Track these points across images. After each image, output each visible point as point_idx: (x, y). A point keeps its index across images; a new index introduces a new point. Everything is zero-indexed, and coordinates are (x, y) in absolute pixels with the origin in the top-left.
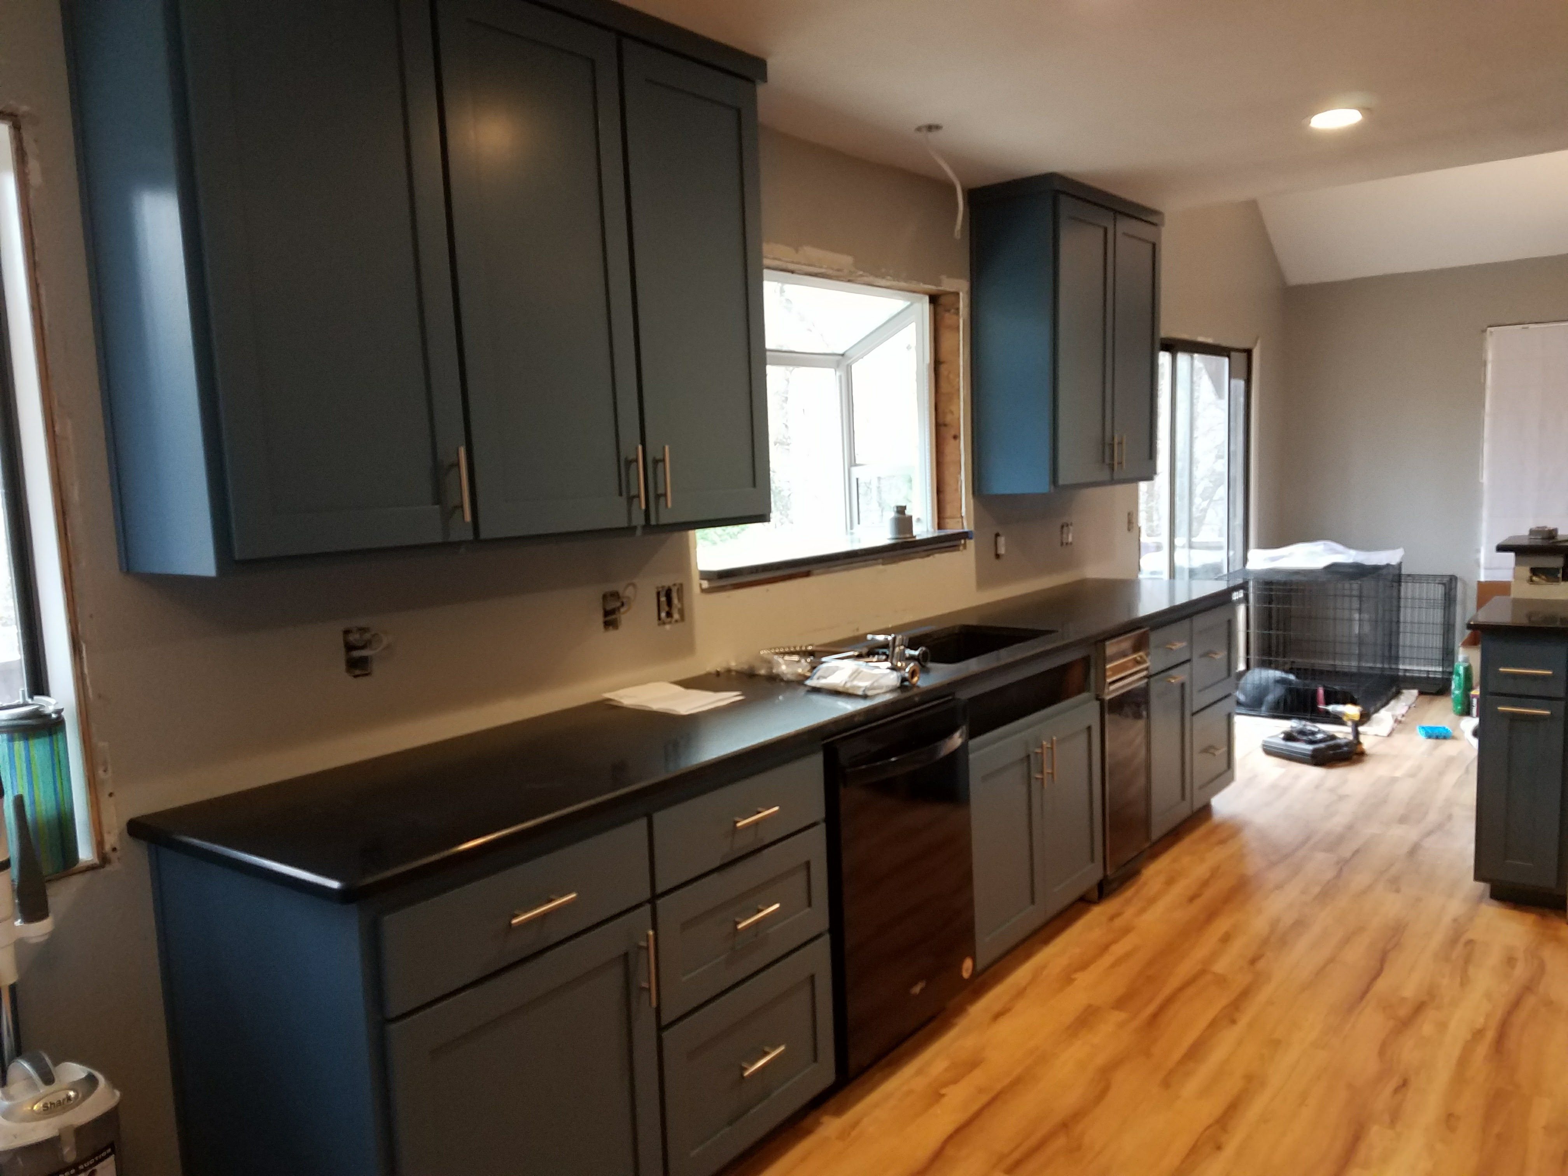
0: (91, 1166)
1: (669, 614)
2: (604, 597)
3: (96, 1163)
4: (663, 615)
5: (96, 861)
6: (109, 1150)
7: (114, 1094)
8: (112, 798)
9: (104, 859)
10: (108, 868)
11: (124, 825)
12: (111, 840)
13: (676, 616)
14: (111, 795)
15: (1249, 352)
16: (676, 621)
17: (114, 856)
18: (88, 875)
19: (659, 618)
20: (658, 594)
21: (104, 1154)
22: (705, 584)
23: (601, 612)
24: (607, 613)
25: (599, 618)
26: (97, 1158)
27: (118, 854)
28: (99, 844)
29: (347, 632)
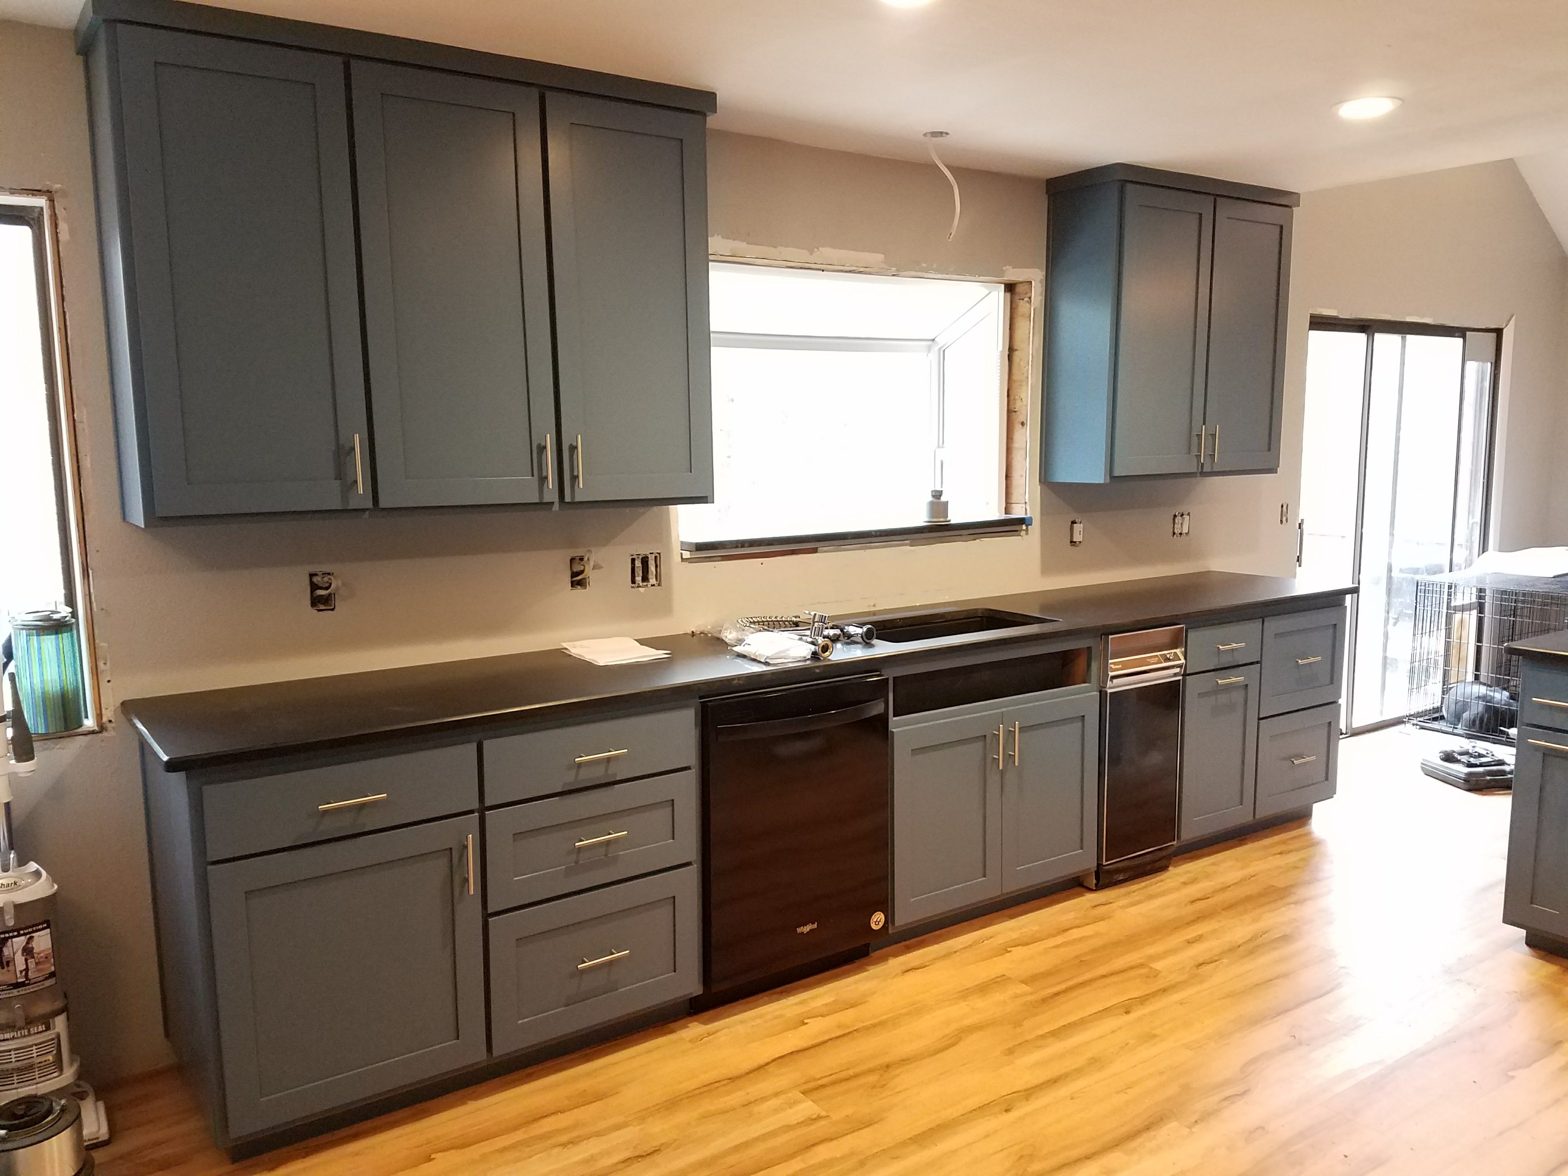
0: (29, 933)
1: (645, 579)
2: (572, 560)
3: (34, 932)
4: (639, 579)
5: (96, 728)
6: (45, 925)
7: (53, 887)
8: (110, 684)
9: (102, 728)
10: (105, 734)
11: (118, 704)
12: (107, 715)
13: (653, 581)
14: (109, 681)
15: (1499, 332)
16: (653, 585)
17: (109, 725)
18: (90, 737)
19: (633, 582)
20: (633, 560)
21: (41, 927)
22: (687, 555)
23: (569, 574)
24: (574, 574)
25: (567, 579)
26: (34, 928)
27: (113, 725)
28: (99, 716)
29: (312, 575)
